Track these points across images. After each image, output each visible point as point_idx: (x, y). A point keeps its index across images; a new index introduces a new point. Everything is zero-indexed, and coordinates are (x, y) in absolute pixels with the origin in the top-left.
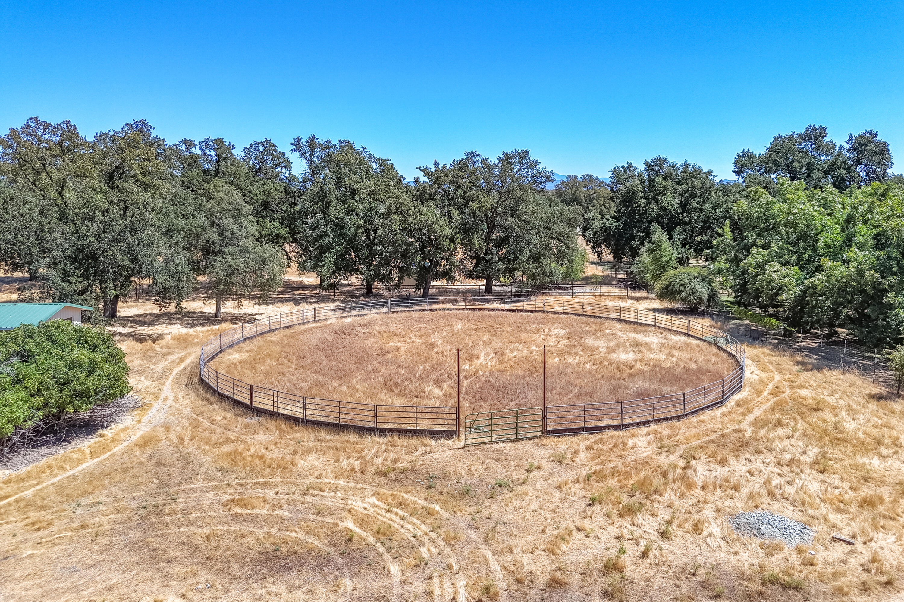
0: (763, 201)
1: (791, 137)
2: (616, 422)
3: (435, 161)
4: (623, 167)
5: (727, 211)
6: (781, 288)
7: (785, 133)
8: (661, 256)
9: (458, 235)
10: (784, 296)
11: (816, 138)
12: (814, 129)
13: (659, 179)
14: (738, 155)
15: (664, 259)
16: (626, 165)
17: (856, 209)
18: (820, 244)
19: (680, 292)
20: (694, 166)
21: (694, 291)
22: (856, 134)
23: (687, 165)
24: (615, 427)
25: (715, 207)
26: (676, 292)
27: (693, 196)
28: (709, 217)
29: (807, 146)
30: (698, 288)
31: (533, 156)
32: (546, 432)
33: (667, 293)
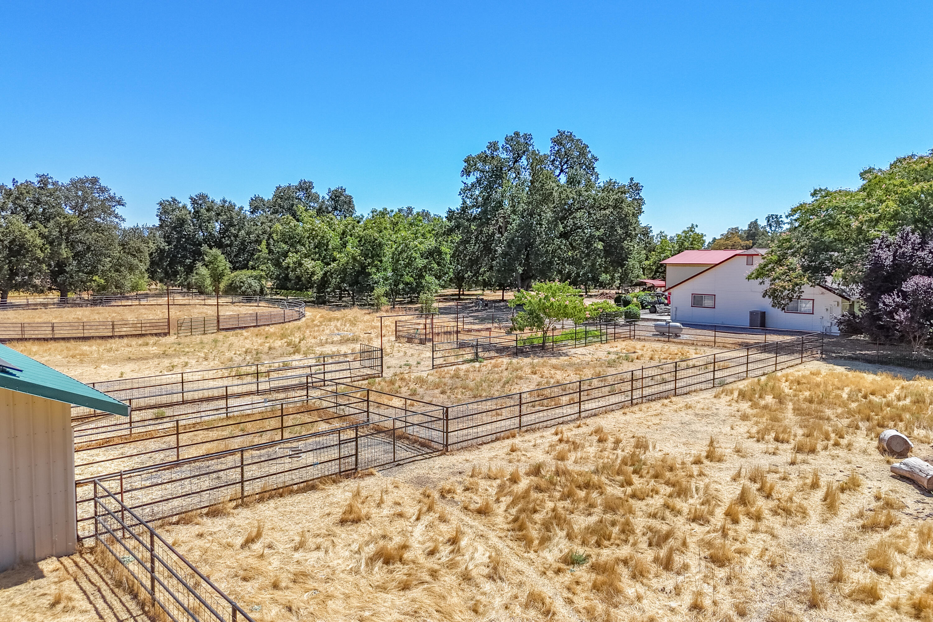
0: (292, 224)
1: (289, 187)
2: (255, 324)
3: (14, 179)
4: (168, 201)
5: (258, 236)
6: (313, 273)
7: (284, 184)
8: (218, 267)
9: (47, 246)
10: (316, 277)
11: (307, 190)
12: (305, 182)
13: (203, 211)
14: (252, 199)
15: (220, 269)
16: (170, 200)
17: (346, 227)
18: (330, 247)
19: (241, 287)
20: (230, 202)
21: (250, 286)
22: (332, 189)
23: (224, 201)
24: (254, 326)
25: (249, 233)
26: (238, 287)
27: (232, 225)
28: (245, 241)
29: (301, 194)
30: (253, 284)
31: (103, 183)
32: (219, 330)
33: (230, 289)
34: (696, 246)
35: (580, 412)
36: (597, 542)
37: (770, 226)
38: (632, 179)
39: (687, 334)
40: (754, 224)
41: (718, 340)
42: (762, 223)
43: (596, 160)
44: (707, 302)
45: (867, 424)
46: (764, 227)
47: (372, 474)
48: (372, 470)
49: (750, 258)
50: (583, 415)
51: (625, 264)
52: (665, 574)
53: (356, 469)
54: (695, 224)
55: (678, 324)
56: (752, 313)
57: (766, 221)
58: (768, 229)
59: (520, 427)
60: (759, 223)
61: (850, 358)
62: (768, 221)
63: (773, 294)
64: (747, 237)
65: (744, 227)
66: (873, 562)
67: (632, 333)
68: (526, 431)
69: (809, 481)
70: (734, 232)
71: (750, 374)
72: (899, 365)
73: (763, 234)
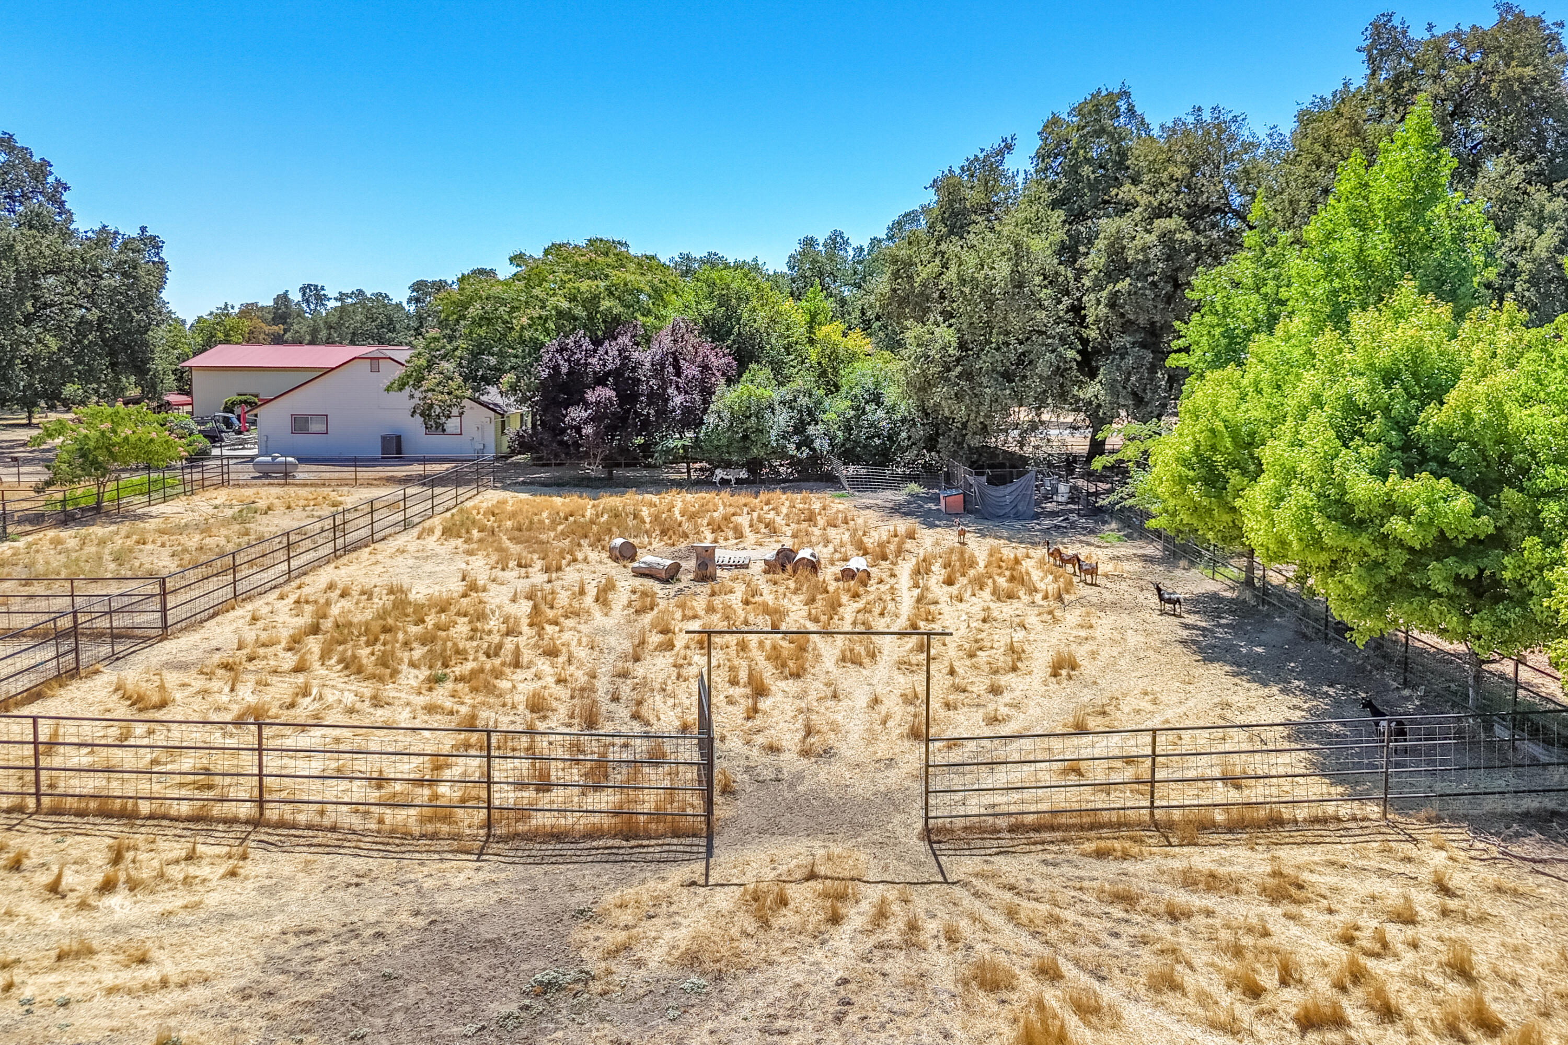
34: (235, 339)
35: (290, 572)
36: (443, 664)
37: (308, 301)
38: (143, 229)
39: (304, 473)
40: (283, 299)
41: (359, 475)
42: (295, 296)
43: (66, 188)
44: (314, 427)
45: (587, 541)
46: (298, 303)
47: (97, 672)
48: (98, 666)
49: (375, 362)
50: (293, 574)
51: (149, 370)
52: (518, 671)
53: (77, 668)
54: (230, 304)
55: (290, 459)
56: (384, 438)
57: (300, 295)
58: (304, 306)
59: (235, 596)
60: (290, 296)
61: (524, 483)
62: (304, 294)
63: (426, 412)
64: (273, 319)
65: (267, 301)
66: (659, 628)
67: (226, 476)
68: (243, 600)
69: (577, 589)
70: (248, 311)
71: (437, 509)
72: (576, 486)
73: (299, 315)
